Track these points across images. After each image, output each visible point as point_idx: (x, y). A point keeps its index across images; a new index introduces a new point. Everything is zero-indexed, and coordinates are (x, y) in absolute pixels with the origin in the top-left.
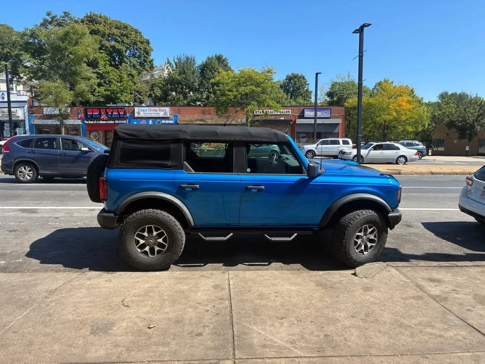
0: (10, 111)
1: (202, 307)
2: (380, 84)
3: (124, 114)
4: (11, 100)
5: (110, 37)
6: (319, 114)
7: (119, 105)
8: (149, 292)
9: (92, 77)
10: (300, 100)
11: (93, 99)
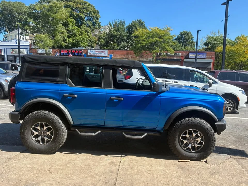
0: (19, 51)
1: (98, 177)
2: (238, 38)
3: (82, 54)
4: (20, 44)
5: (77, 9)
6: (199, 56)
7: (79, 48)
8: (68, 164)
9: (64, 32)
10: (188, 48)
11: (64, 44)
